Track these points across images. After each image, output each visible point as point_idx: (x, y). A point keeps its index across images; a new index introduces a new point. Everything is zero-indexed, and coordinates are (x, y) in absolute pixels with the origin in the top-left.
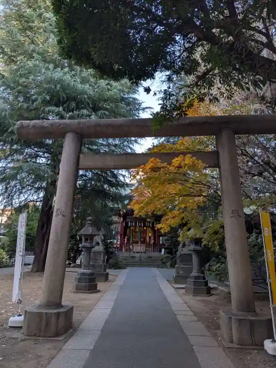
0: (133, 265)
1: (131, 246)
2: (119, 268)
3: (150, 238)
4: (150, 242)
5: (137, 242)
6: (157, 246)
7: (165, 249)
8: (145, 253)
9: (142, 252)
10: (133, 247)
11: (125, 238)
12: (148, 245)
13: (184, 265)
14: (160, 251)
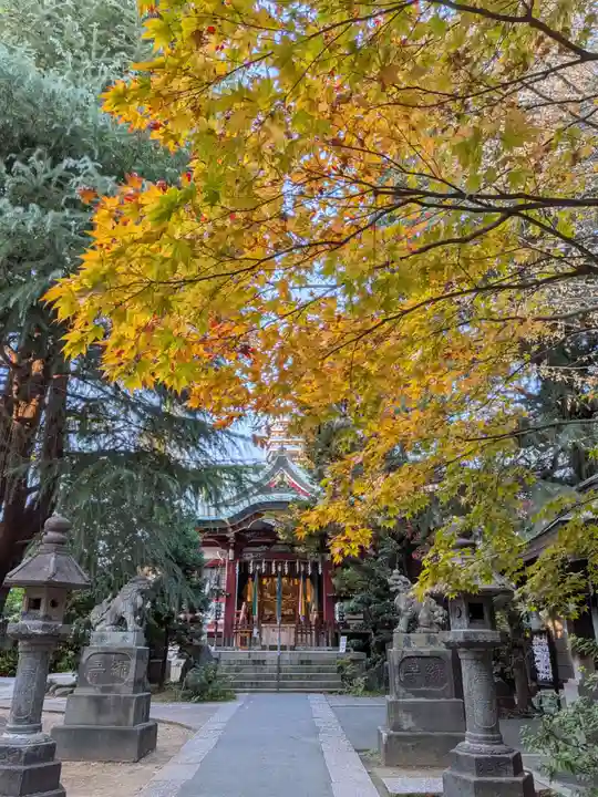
0: (257, 686)
1: (255, 631)
2: (214, 698)
3: (307, 607)
4: (307, 617)
5: (271, 620)
6: (326, 630)
7: (350, 636)
8: (293, 648)
9: (284, 648)
10: (260, 633)
11: (239, 608)
12: (302, 628)
13: (417, 694)
14: (336, 644)
